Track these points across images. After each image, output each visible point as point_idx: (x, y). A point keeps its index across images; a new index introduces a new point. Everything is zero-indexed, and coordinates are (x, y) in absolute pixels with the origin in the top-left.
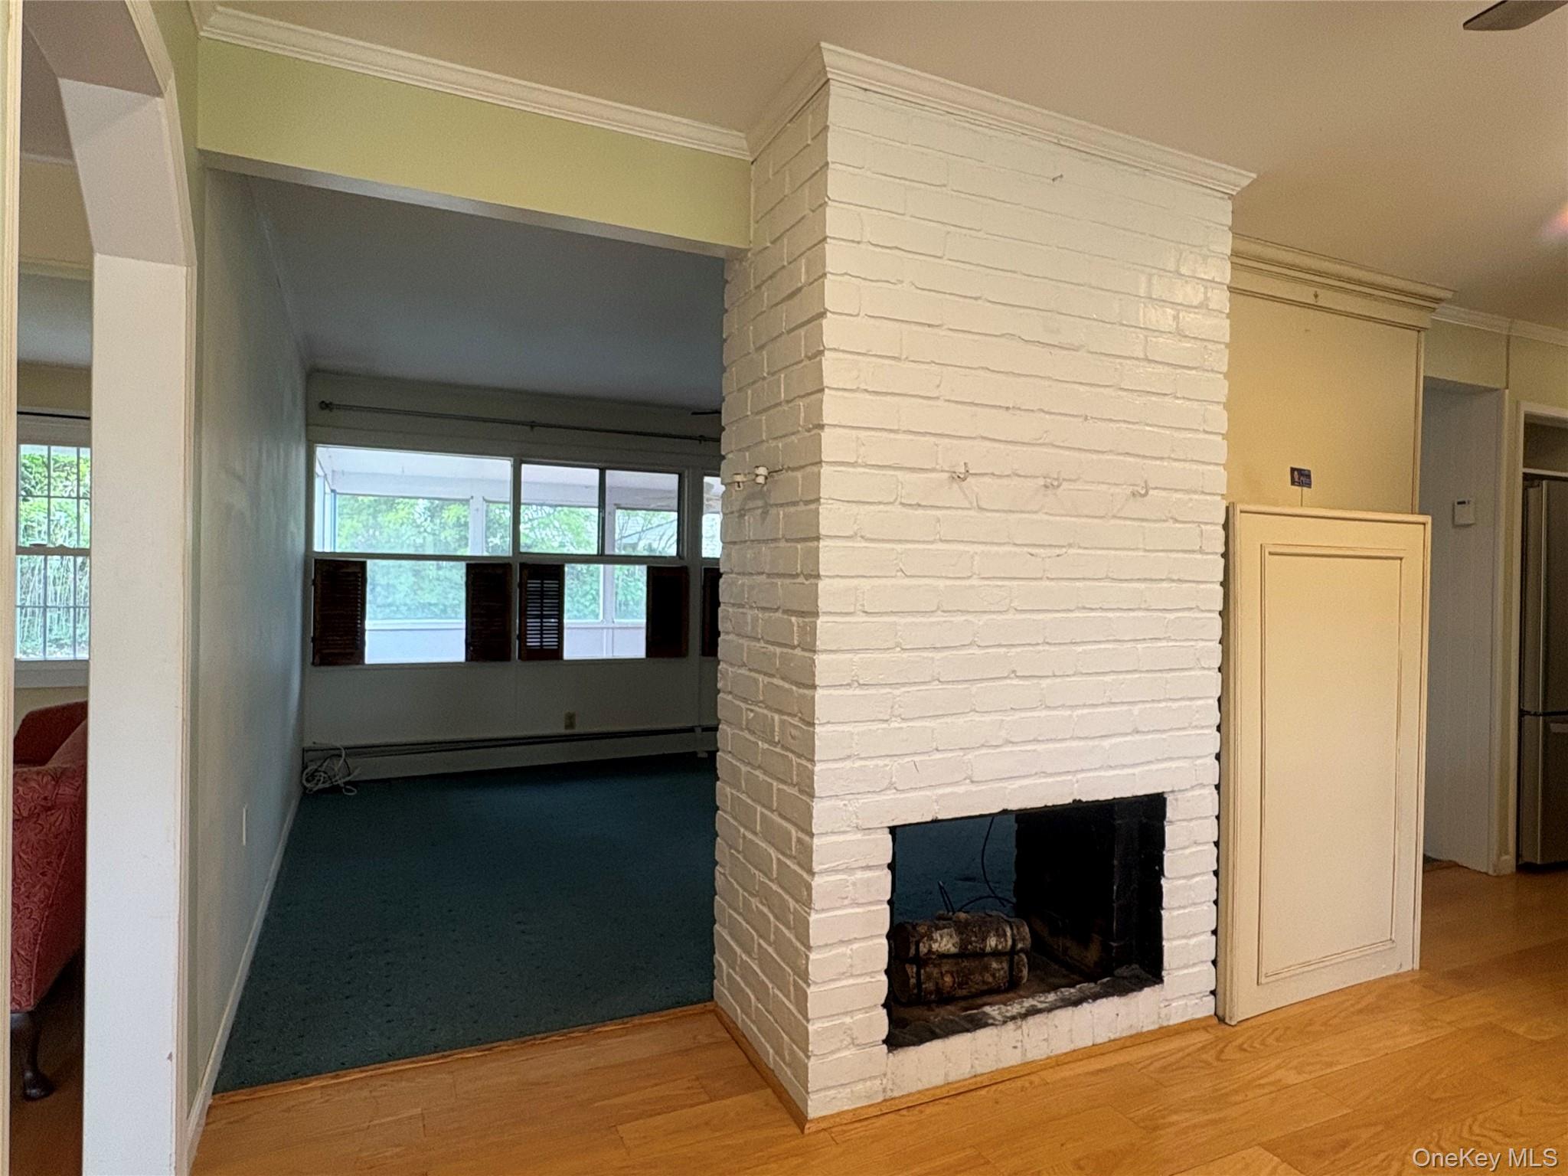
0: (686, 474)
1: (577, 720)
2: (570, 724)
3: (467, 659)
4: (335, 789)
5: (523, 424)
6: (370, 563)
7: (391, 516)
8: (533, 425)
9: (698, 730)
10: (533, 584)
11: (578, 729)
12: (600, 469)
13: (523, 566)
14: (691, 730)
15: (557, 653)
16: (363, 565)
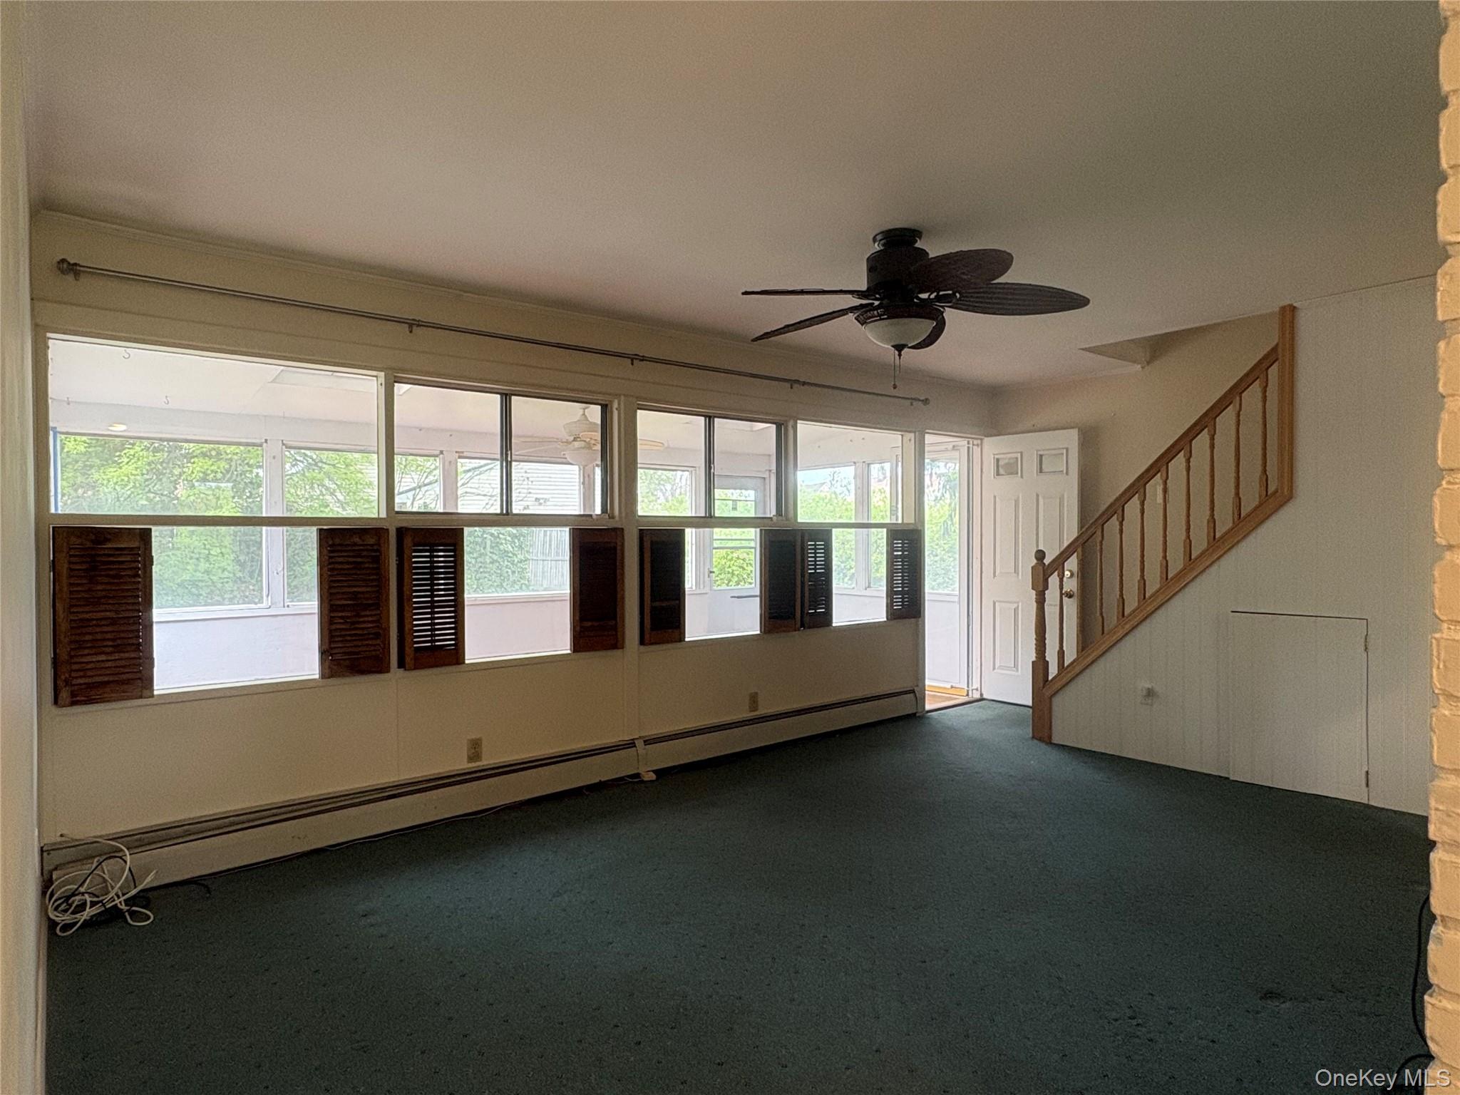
0: (615, 405)
1: (485, 749)
2: (475, 755)
3: (323, 676)
4: (112, 916)
5: (399, 321)
6: (156, 531)
7: (112, 472)
8: (412, 324)
9: (639, 744)
10: (420, 558)
11: (487, 761)
12: (501, 394)
13: (401, 532)
14: (631, 744)
15: (454, 655)
16: (145, 536)
